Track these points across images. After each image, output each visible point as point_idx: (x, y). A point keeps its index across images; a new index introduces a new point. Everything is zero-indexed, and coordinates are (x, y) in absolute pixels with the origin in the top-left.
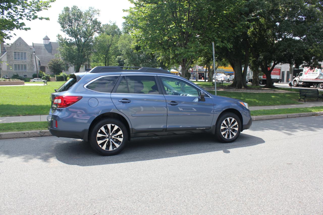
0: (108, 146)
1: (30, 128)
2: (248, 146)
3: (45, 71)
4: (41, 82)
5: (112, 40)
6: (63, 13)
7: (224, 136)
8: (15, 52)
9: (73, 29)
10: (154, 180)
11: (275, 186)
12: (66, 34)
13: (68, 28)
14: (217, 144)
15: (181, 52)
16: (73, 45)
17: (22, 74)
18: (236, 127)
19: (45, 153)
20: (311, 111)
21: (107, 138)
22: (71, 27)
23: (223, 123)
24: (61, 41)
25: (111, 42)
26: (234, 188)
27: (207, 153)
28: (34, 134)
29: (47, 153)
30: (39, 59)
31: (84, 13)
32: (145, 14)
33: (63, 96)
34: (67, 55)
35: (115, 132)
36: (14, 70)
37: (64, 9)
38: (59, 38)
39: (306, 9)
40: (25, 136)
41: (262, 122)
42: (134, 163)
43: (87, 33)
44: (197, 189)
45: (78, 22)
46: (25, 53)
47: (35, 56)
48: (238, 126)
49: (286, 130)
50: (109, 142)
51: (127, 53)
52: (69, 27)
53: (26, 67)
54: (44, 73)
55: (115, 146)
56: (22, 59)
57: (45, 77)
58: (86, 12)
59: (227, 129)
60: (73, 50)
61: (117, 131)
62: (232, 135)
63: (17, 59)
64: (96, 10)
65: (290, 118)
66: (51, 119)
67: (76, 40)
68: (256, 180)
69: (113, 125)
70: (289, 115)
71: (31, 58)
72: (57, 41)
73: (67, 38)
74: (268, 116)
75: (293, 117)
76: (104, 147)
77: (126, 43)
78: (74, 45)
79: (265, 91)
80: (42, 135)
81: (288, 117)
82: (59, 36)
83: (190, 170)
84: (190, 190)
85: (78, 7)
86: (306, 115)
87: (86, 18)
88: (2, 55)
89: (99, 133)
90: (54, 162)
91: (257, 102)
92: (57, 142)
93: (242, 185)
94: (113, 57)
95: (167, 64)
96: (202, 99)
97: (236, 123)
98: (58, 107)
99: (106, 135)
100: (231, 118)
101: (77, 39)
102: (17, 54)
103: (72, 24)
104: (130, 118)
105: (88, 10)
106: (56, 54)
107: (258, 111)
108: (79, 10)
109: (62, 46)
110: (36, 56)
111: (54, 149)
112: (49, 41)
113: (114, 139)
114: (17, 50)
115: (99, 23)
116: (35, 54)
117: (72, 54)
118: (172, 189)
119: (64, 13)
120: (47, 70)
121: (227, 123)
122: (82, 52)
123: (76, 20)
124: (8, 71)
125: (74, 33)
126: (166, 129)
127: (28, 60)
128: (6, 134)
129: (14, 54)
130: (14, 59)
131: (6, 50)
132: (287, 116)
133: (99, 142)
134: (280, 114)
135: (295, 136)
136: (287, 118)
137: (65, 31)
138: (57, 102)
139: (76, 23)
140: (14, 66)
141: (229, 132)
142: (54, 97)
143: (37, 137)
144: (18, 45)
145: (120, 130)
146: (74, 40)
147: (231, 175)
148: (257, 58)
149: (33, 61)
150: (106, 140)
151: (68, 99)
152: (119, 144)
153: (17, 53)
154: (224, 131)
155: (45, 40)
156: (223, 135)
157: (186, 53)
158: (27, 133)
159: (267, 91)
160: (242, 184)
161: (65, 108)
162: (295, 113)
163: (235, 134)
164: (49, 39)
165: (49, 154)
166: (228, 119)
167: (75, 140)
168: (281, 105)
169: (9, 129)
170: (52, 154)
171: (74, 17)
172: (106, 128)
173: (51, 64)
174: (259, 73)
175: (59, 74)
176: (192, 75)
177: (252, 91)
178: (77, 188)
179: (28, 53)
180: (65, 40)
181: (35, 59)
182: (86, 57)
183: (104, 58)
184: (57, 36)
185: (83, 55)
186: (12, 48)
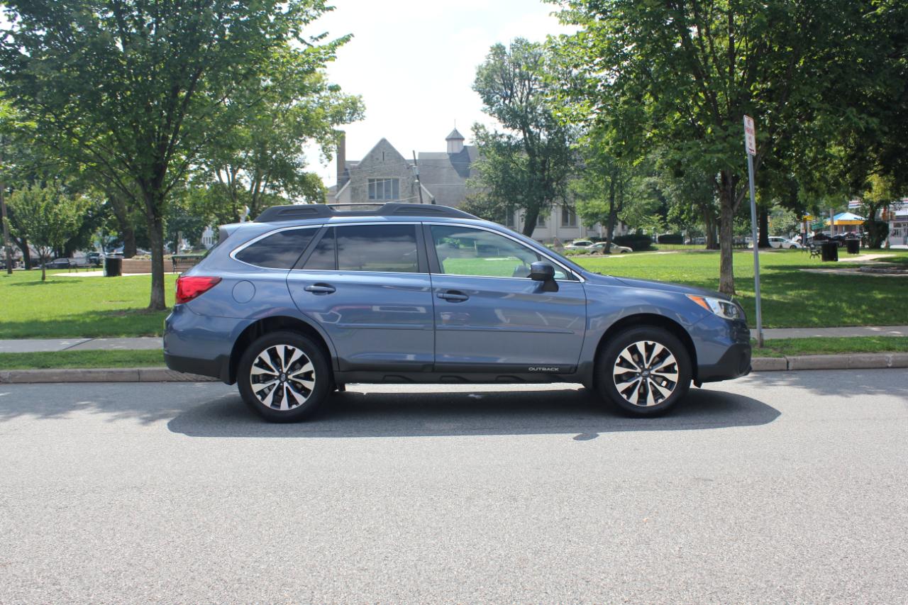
0: (277, 399)
6: (488, 62)
7: (624, 396)
8: (370, 180)
9: (515, 104)
12: (497, 121)
13: (502, 104)
16: (516, 152)
18: (670, 370)
21: (276, 379)
22: (510, 100)
23: (622, 358)
24: (484, 143)
30: (432, 196)
34: (497, 182)
35: (296, 364)
37: (491, 51)
38: (477, 134)
45: (529, 85)
46: (396, 181)
47: (420, 188)
48: (676, 368)
50: (280, 389)
52: (505, 99)
55: (296, 399)
56: (388, 197)
59: (638, 376)
60: (517, 165)
61: (301, 362)
62: (657, 394)
63: (376, 197)
67: (525, 135)
71: (409, 195)
72: (472, 142)
73: (499, 133)
76: (268, 402)
78: (520, 150)
82: (477, 128)
88: (341, 189)
97: (671, 359)
100: (650, 343)
101: (527, 135)
103: (512, 91)
104: (334, 334)
109: (487, 156)
110: (422, 185)
112: (462, 144)
113: (292, 382)
114: (375, 174)
116: (419, 183)
117: (513, 178)
119: (492, 62)
121: (637, 359)
122: (543, 171)
123: (523, 78)
125: (515, 117)
127: (403, 199)
128: (149, 371)
129: (367, 184)
130: (367, 198)
131: (350, 176)
133: (257, 387)
137: (494, 113)
141: (644, 384)
145: (307, 360)
146: (518, 135)
150: (274, 384)
152: (304, 397)
153: (376, 182)
155: (450, 142)
156: (623, 392)
163: (666, 392)
164: (463, 139)
166: (641, 345)
171: (517, 70)
179: (403, 180)
180: (494, 137)
181: (419, 196)
182: (554, 183)
183: (607, 185)
184: (472, 129)
185: (546, 178)
186: (363, 169)
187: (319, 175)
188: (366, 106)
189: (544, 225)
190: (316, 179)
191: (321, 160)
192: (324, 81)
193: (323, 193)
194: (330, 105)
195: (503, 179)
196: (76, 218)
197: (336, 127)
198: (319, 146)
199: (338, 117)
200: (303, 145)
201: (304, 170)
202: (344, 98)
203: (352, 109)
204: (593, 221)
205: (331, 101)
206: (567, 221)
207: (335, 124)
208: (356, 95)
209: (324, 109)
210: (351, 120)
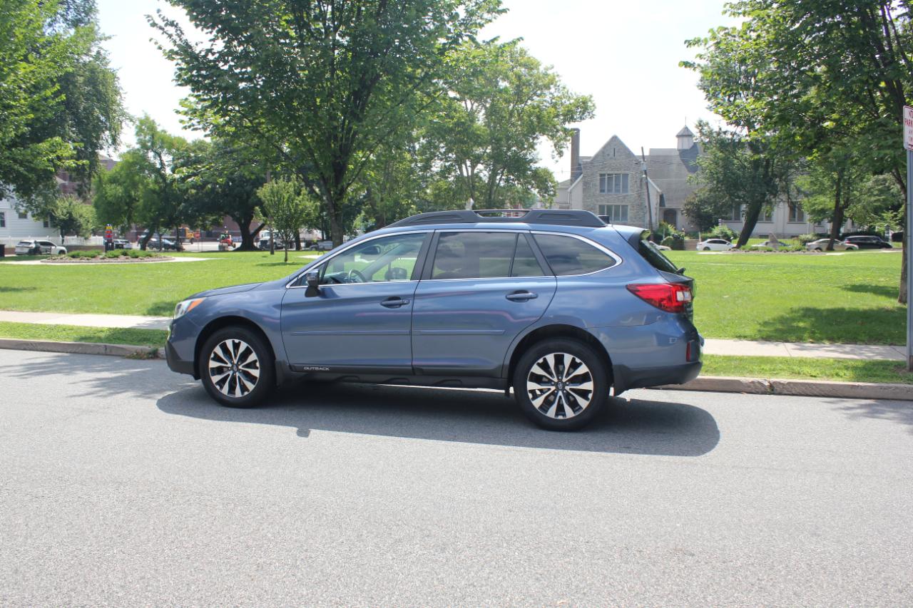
3: (674, 223)
8: (601, 175)
16: (741, 148)
24: (707, 140)
30: (659, 190)
34: (718, 177)
38: (700, 132)
46: (626, 176)
47: (647, 183)
53: (626, 211)
54: (671, 229)
56: (618, 191)
57: (671, 237)
60: (740, 161)
63: (606, 191)
71: (638, 189)
73: (723, 130)
78: (744, 147)
82: (701, 125)
88: (573, 183)
102: (606, 179)
110: (649, 179)
112: (691, 140)
114: (606, 169)
116: (646, 178)
120: (682, 219)
127: (632, 193)
129: (598, 178)
130: (598, 192)
131: (584, 171)
140: (598, 210)
144: (608, 155)
146: (743, 132)
149: (644, 195)
153: (606, 177)
155: (681, 139)
164: (692, 136)
173: (692, 203)
175: (711, 231)
179: (632, 175)
180: (719, 134)
181: (646, 191)
182: (778, 179)
183: (834, 182)
185: (770, 174)
186: (595, 164)
187: (551, 169)
188: (596, 105)
189: (770, 220)
191: (552, 155)
192: (556, 82)
193: (555, 187)
194: (562, 104)
195: (725, 174)
196: (313, 208)
197: (568, 126)
198: (551, 143)
199: (569, 116)
200: (535, 141)
201: (537, 165)
202: (575, 97)
203: (583, 108)
204: (820, 218)
205: (563, 101)
206: (794, 217)
207: (567, 123)
208: (587, 95)
209: (556, 108)
210: (581, 119)
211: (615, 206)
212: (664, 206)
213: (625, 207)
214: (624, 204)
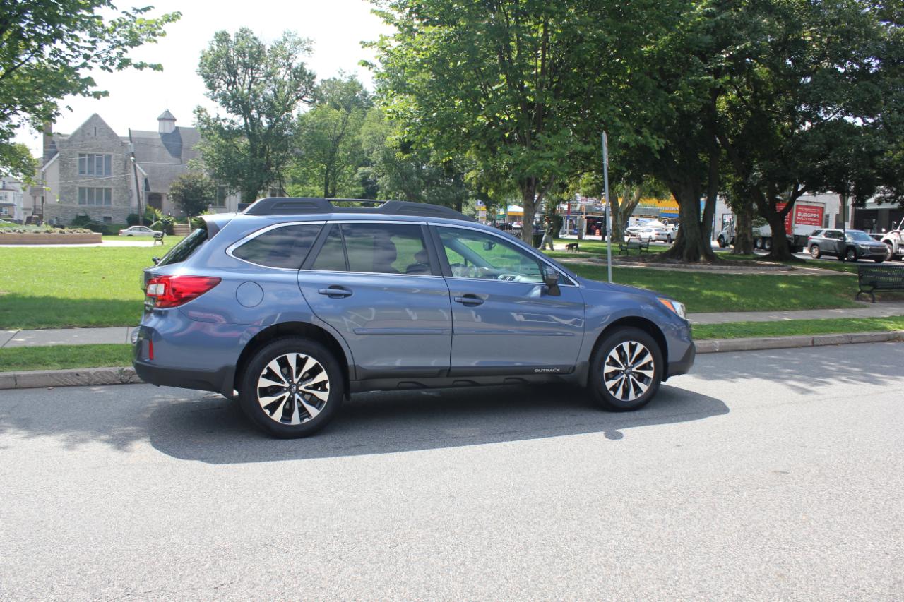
0: (288, 413)
1: (94, 362)
2: (679, 421)
3: (160, 207)
4: (149, 236)
5: (346, 123)
6: (212, 47)
7: (612, 393)
8: (81, 155)
9: (238, 90)
10: (394, 505)
11: (721, 531)
12: (220, 106)
13: (226, 89)
14: (594, 415)
15: (521, 158)
16: (238, 137)
17: (99, 213)
18: (648, 367)
19: (122, 428)
20: (884, 329)
21: (285, 392)
22: (233, 86)
23: (611, 357)
24: (205, 126)
25: (343, 129)
26: (607, 532)
27: (558, 438)
28: (103, 376)
29: (128, 428)
30: (145, 174)
31: (268, 47)
32: (421, 53)
33: (170, 276)
34: (219, 164)
35: (307, 375)
36: (77, 203)
37: (215, 37)
38: (199, 117)
39: (881, 40)
40: (79, 382)
41: (736, 356)
42: (353, 460)
43: (276, 103)
44: (504, 532)
45: (252, 74)
46: (109, 157)
47: (135, 166)
48: (652, 365)
49: (799, 380)
50: (291, 401)
51: (385, 160)
52: (229, 85)
53: (110, 194)
54: (158, 213)
55: (308, 412)
56: (99, 173)
57: (160, 222)
58: (274, 45)
59: (623, 374)
60: (238, 149)
61: (314, 372)
62: (637, 389)
63: (87, 172)
64: (302, 40)
65: (821, 345)
66: (139, 336)
67: (246, 121)
68: (675, 514)
69: (303, 356)
70: (819, 338)
71: (122, 172)
72: (194, 125)
73: (222, 117)
74: (757, 341)
75: (831, 344)
76: (278, 416)
77: (384, 132)
78: (241, 135)
79: (763, 270)
80: (123, 381)
81: (815, 344)
82: (200, 111)
83: (500, 481)
84: (485, 534)
85: (253, 31)
86: (868, 339)
87: (275, 61)
88: (48, 162)
89: (265, 376)
90: (143, 451)
91: (734, 299)
92: (161, 400)
93: (632, 526)
94: (347, 169)
95: (493, 192)
96: (551, 288)
97: (648, 358)
98: (156, 306)
99: (283, 383)
100: (633, 343)
101: (248, 121)
102: (87, 160)
103: (235, 78)
104: (350, 337)
105: (281, 39)
106: (191, 160)
107: (731, 325)
108: (255, 39)
109: (209, 138)
110: (137, 165)
111: (148, 418)
112: (174, 124)
113: (304, 393)
114: (87, 149)
115: (310, 74)
116: (134, 161)
117: (235, 161)
118: (437, 530)
119: (216, 48)
120: (168, 203)
121: (623, 358)
122: (262, 156)
123: (246, 66)
124: (62, 207)
125: (239, 104)
126: (449, 370)
127: (116, 176)
128: (29, 376)
129: (78, 158)
130: (77, 173)
131: (58, 149)
132: (813, 342)
133: (265, 401)
134: (792, 334)
135: (820, 397)
136: (813, 345)
137: (216, 98)
138: (154, 293)
139: (247, 76)
140: (78, 192)
141: (627, 381)
142: (149, 279)
143: (111, 384)
145: (321, 371)
146: (240, 121)
147: (610, 497)
148: (747, 177)
149: (130, 179)
150: (284, 397)
151: (184, 284)
152: (318, 408)
153: (87, 157)
154: (613, 379)
155: (162, 122)
156: (611, 389)
157: (533, 162)
158: (85, 373)
159: (770, 270)
160: (632, 523)
161: (175, 308)
162: (838, 331)
163: (644, 387)
164: (175, 120)
165: (133, 430)
166: (626, 345)
167: (211, 395)
168: (802, 310)
169: (39, 363)
170: (142, 431)
171: (240, 59)
172: (284, 363)
173: (179, 189)
174: (752, 219)
176: (568, 221)
177: (727, 269)
178: (187, 519)
179: (116, 156)
180: (216, 121)
181: (134, 174)
182: (273, 168)
183: (322, 173)
184: (194, 112)
185: (266, 162)
186: (74, 143)
190: (25, 150)
193: (33, 166)
195: (226, 162)
211: (97, 189)
212: (149, 190)
213: (108, 191)
214: (106, 187)
